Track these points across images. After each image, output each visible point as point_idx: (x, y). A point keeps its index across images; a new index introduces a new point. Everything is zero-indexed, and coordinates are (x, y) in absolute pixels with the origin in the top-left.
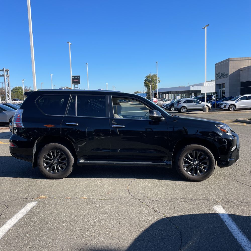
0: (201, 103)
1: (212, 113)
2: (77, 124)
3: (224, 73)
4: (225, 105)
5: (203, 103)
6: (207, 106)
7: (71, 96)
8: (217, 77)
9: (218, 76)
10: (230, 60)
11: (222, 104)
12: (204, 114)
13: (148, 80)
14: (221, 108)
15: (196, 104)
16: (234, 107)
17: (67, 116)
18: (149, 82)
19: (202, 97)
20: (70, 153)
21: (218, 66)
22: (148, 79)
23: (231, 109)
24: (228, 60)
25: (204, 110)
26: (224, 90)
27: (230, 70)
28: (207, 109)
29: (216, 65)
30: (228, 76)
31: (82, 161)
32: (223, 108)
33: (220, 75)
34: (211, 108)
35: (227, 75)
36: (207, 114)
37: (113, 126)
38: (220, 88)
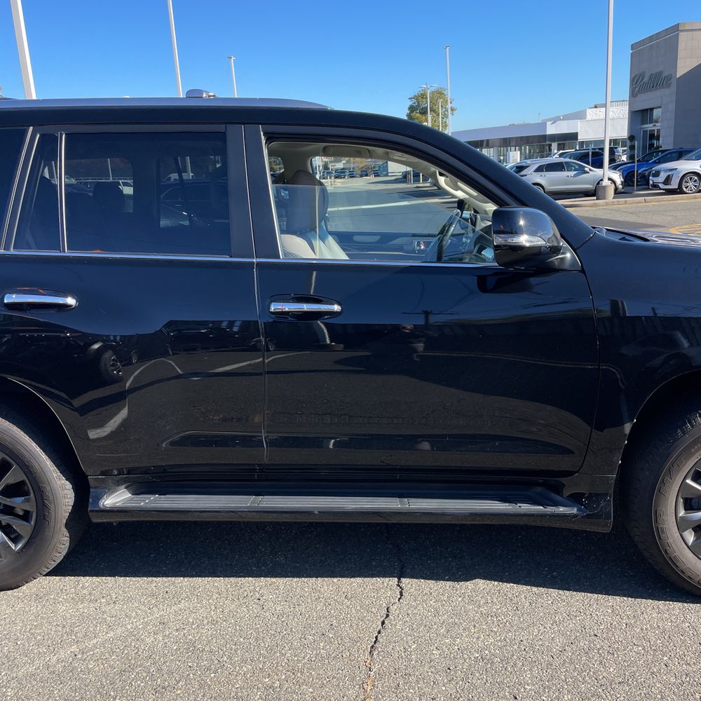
0: (590, 170)
1: (626, 202)
2: (71, 301)
3: (660, 73)
4: (668, 176)
5: (598, 172)
6: (610, 182)
7: (32, 137)
8: (637, 89)
9: (640, 84)
10: (682, 31)
11: (657, 174)
12: (600, 206)
13: (420, 106)
14: (655, 186)
15: (575, 176)
16: (695, 181)
17: (12, 251)
18: (424, 112)
19: (590, 154)
20: (44, 456)
21: (640, 51)
22: (418, 105)
23: (686, 188)
24: (676, 29)
25: (600, 193)
26: (656, 128)
27: (680, 63)
28: (611, 192)
29: (633, 47)
30: (674, 82)
31: (117, 498)
32: (661, 186)
33: (646, 79)
34: (621, 186)
35: (669, 78)
36: (611, 207)
37: (272, 308)
38: (644, 122)
